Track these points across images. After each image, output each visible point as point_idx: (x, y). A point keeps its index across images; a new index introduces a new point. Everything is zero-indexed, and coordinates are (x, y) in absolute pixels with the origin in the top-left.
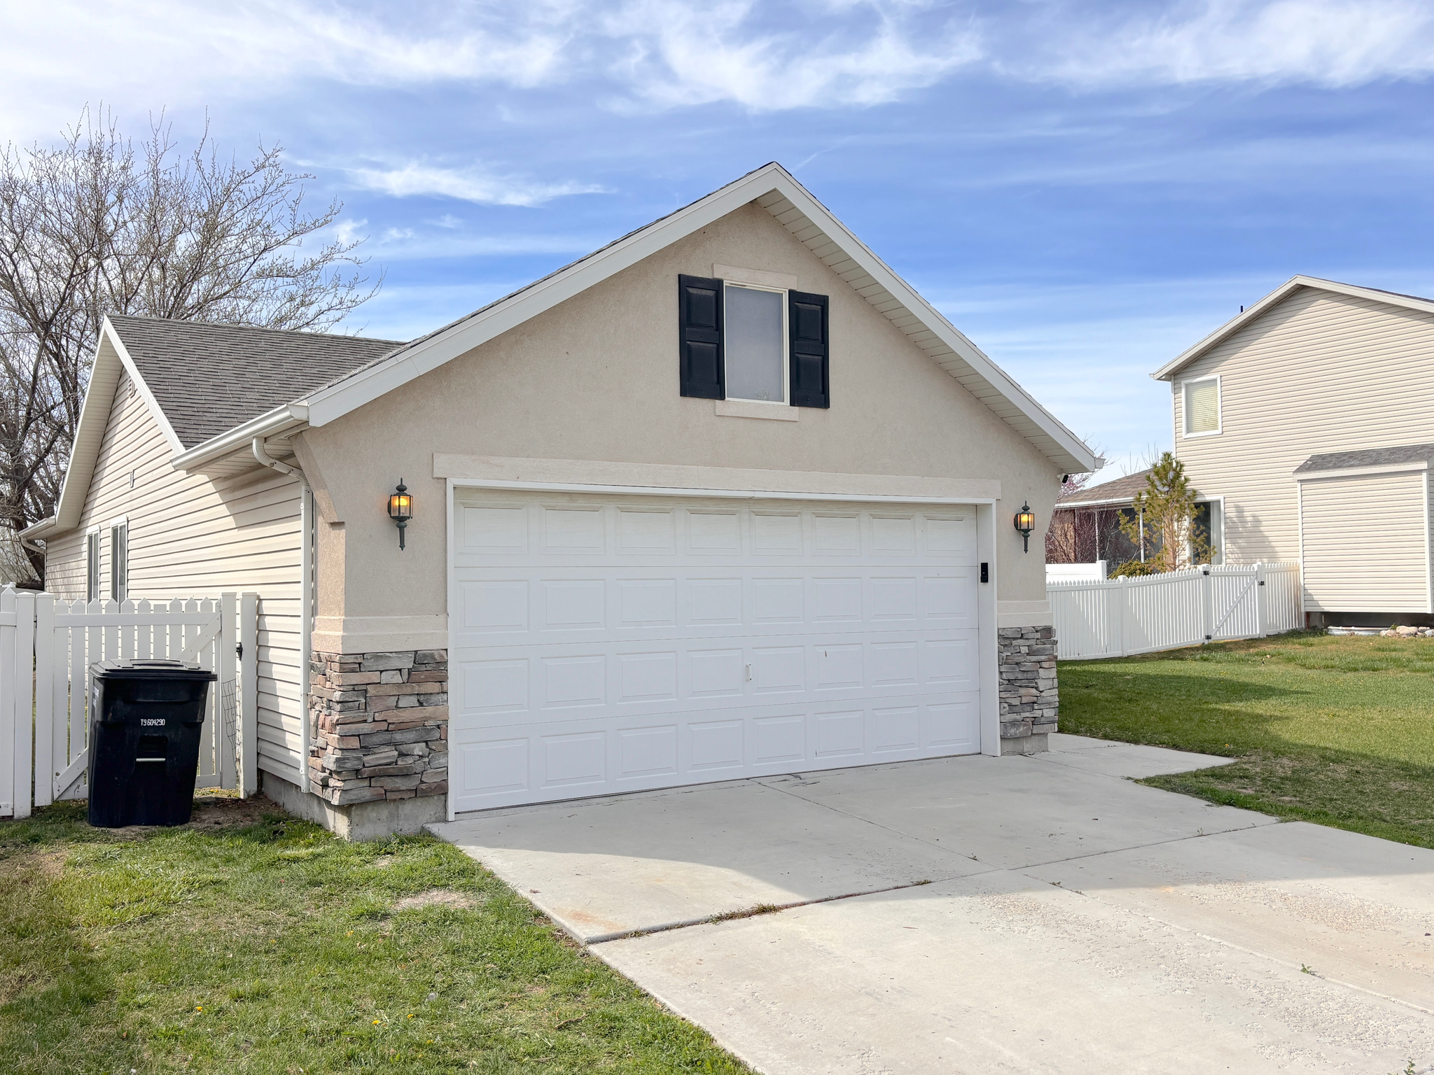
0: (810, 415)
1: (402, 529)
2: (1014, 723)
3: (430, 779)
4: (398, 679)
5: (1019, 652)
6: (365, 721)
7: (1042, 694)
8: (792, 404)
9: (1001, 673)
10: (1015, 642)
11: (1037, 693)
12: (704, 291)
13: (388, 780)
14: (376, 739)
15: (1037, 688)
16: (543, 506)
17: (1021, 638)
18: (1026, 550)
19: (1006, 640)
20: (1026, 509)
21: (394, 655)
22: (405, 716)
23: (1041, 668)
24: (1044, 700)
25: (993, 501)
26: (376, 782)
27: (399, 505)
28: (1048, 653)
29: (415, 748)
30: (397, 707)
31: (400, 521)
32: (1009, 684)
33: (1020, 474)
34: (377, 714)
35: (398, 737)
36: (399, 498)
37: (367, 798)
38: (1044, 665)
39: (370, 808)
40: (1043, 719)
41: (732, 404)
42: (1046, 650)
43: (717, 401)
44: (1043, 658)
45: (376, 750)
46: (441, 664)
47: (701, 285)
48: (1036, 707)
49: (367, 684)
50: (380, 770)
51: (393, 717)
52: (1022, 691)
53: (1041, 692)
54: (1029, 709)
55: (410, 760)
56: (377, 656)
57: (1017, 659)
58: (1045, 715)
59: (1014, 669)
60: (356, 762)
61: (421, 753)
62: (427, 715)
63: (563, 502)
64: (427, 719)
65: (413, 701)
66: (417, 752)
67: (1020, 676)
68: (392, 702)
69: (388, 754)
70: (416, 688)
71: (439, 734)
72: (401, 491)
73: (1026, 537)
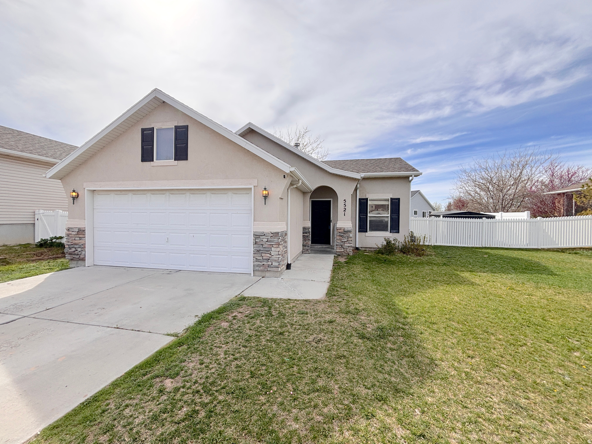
0: (182, 163)
1: (74, 200)
2: (258, 266)
3: (82, 256)
4: (75, 234)
5: (263, 241)
6: (69, 242)
7: (272, 257)
8: (175, 160)
9: (254, 247)
10: (261, 237)
11: (270, 256)
13: (74, 255)
14: (72, 246)
15: (270, 254)
17: (264, 235)
18: (265, 204)
19: (257, 236)
20: (265, 189)
21: (75, 228)
22: (76, 242)
24: (272, 259)
25: (252, 187)
26: (71, 255)
28: (275, 242)
30: (75, 240)
31: (73, 198)
32: (257, 252)
33: (267, 176)
34: (71, 241)
35: (75, 246)
37: (70, 258)
38: (273, 246)
39: (73, 261)
40: (272, 266)
41: (156, 162)
42: (275, 240)
43: (151, 162)
44: (273, 243)
45: (71, 249)
46: (84, 231)
47: (147, 130)
48: (269, 261)
49: (70, 234)
51: (74, 242)
52: (263, 255)
53: (272, 255)
54: (266, 261)
55: (77, 252)
56: (71, 228)
57: (262, 243)
58: (273, 264)
59: (259, 246)
63: (119, 193)
64: (80, 243)
65: (78, 239)
66: (79, 250)
67: (262, 249)
68: (74, 238)
69: (73, 250)
70: (78, 236)
71: (83, 247)
72: (74, 191)
73: (265, 199)
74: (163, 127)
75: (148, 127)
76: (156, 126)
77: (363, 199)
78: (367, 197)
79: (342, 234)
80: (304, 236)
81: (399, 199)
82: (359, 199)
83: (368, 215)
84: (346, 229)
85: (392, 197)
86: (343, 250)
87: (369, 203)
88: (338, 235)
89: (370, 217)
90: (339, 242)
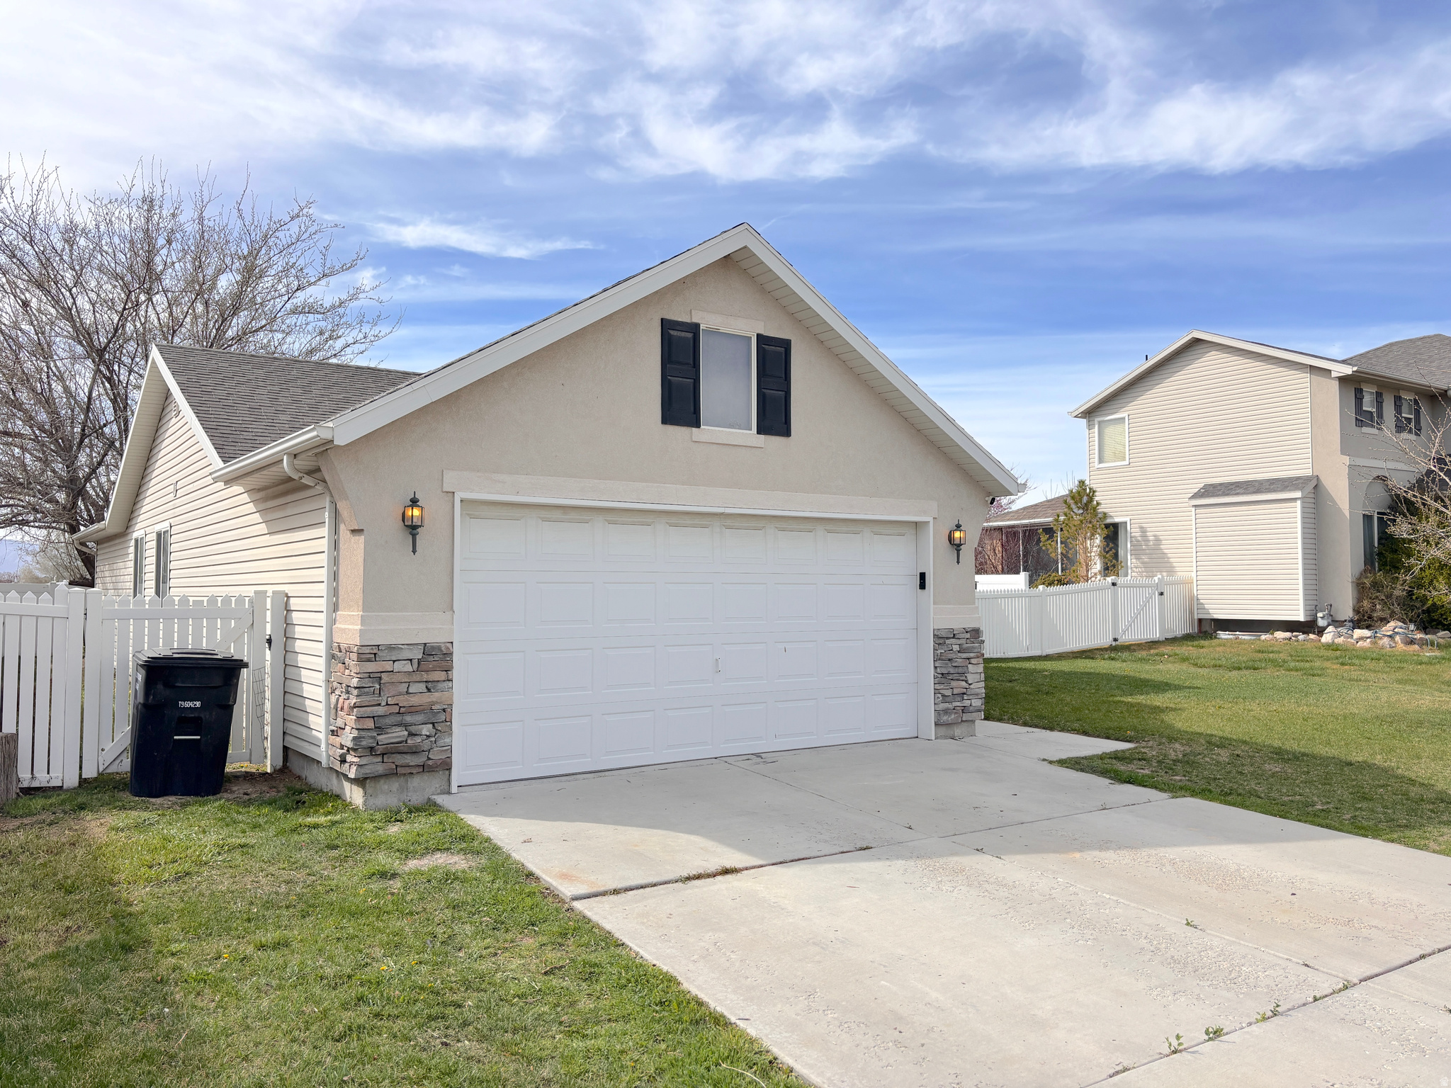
0: (775, 441)
1: (414, 536)
2: (946, 711)
3: (436, 756)
4: (408, 668)
5: (952, 650)
6: (379, 705)
7: (971, 686)
8: (759, 432)
9: (936, 668)
10: (948, 642)
11: (966, 686)
12: (683, 333)
13: (399, 756)
14: (388, 721)
15: (966, 681)
16: (540, 518)
17: (954, 637)
18: (958, 562)
19: (940, 639)
20: (958, 527)
21: (406, 646)
22: (414, 700)
23: (970, 663)
24: (973, 692)
25: (930, 519)
26: (388, 758)
27: (412, 515)
28: (976, 650)
29: (422, 729)
30: (408, 693)
31: (413, 529)
32: (942, 678)
33: (954, 497)
34: (389, 699)
35: (408, 719)
36: (412, 509)
37: (380, 772)
38: (973, 661)
39: (382, 781)
40: (971, 708)
41: (706, 432)
42: (975, 648)
43: (693, 429)
44: (972, 655)
45: (389, 731)
46: (448, 655)
47: (680, 328)
48: (965, 698)
49: (381, 672)
50: (391, 748)
51: (404, 700)
52: (954, 684)
53: (970, 684)
54: (959, 699)
55: (418, 739)
56: (391, 648)
57: (950, 656)
58: (974, 704)
59: (947, 664)
60: (371, 741)
61: (428, 734)
62: (434, 700)
63: (557, 514)
64: (433, 703)
65: (422, 687)
66: (425, 732)
67: (952, 671)
68: (403, 688)
69: (399, 734)
70: (417, 677)
71: (440, 719)
72: (415, 502)
73: (958, 551)
75: (680, 320)
76: (706, 321)
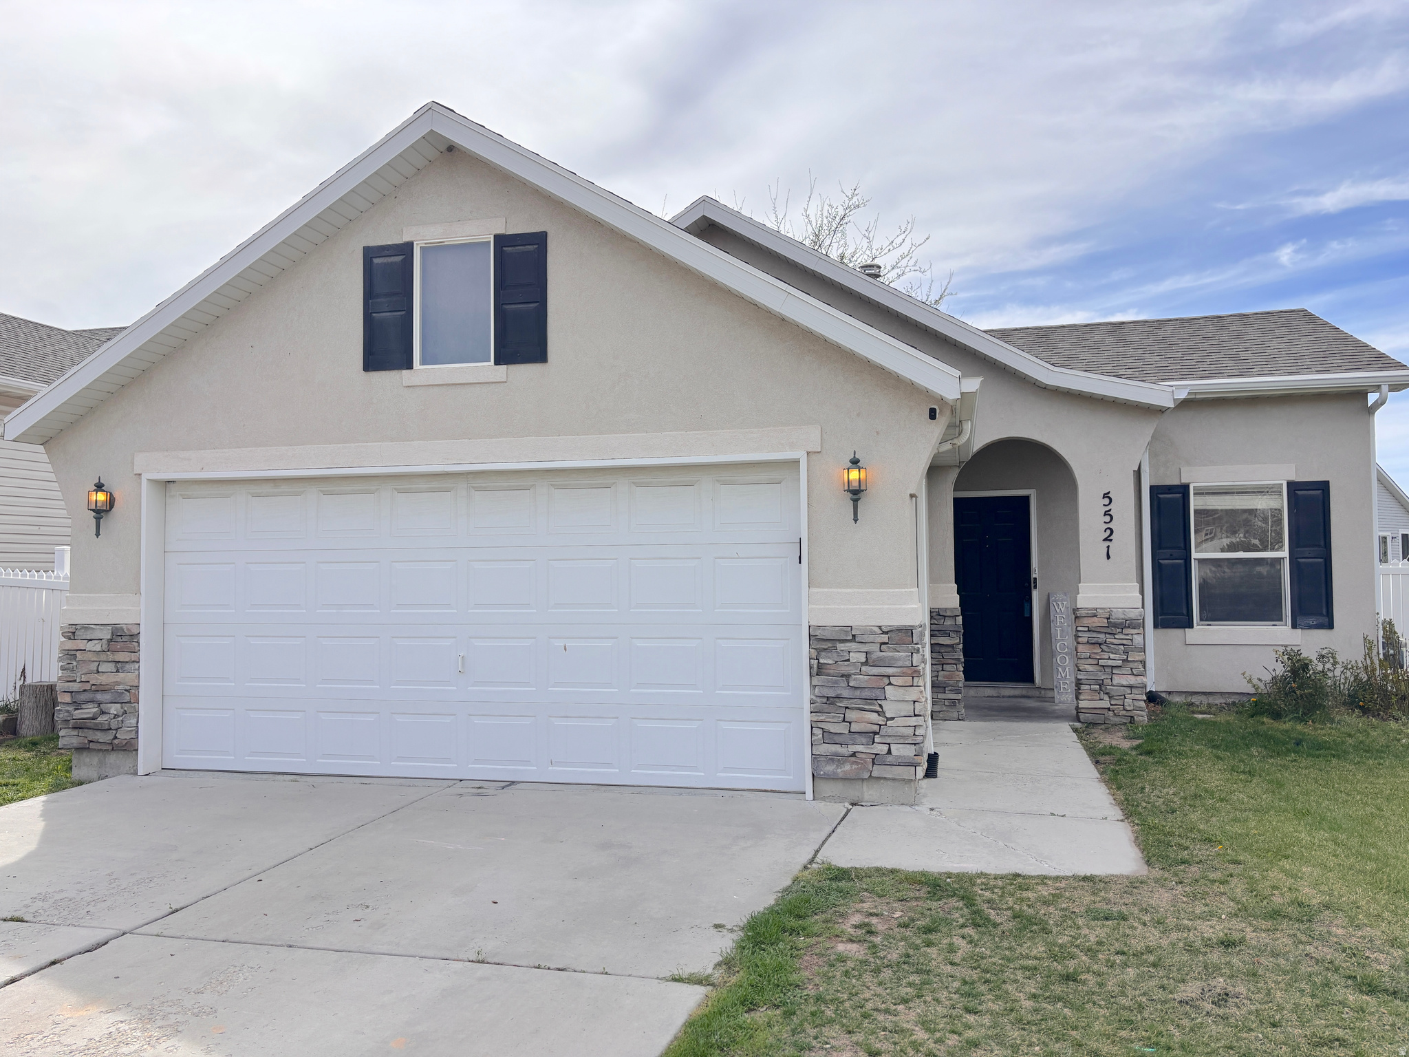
0: (523, 372)
2: (833, 758)
3: (123, 736)
4: (98, 648)
5: (848, 660)
6: (75, 681)
7: (889, 723)
8: (497, 363)
9: (813, 687)
10: (840, 646)
11: (881, 720)
12: (393, 258)
13: (91, 732)
14: (83, 697)
15: (881, 713)
17: (853, 640)
18: (856, 520)
19: (824, 642)
20: (856, 462)
21: (98, 627)
22: (102, 679)
23: (890, 684)
24: (890, 732)
25: (801, 455)
26: (82, 733)
27: (96, 500)
28: (900, 663)
29: (111, 708)
30: (98, 672)
32: (825, 704)
33: (858, 415)
34: (83, 676)
35: (99, 697)
37: (75, 745)
38: (893, 680)
39: (85, 754)
40: (889, 759)
41: (421, 371)
42: (899, 659)
43: (404, 371)
44: (890, 671)
45: (83, 706)
46: (135, 637)
47: (387, 253)
48: (876, 740)
49: (77, 650)
50: (80, 723)
51: (96, 679)
52: (851, 715)
53: (888, 719)
54: (864, 740)
55: (105, 717)
56: (86, 628)
57: (844, 669)
58: (894, 752)
59: (836, 682)
60: (66, 714)
61: (115, 713)
62: (118, 680)
63: (268, 488)
64: (118, 684)
65: (111, 667)
66: (113, 711)
67: (846, 693)
68: (93, 666)
69: (91, 710)
70: (111, 656)
71: (129, 698)
72: (99, 487)
73: (855, 501)
74: (449, 241)
75: (389, 243)
76: (421, 235)
77: (1169, 489)
78: (1184, 481)
79: (1102, 636)
80: (937, 648)
81: (1324, 487)
82: (1152, 488)
83: (1195, 555)
84: (1118, 616)
85: (1293, 478)
86: (1105, 704)
87: (1195, 503)
88: (1085, 640)
89: (1201, 561)
90: (1090, 668)
